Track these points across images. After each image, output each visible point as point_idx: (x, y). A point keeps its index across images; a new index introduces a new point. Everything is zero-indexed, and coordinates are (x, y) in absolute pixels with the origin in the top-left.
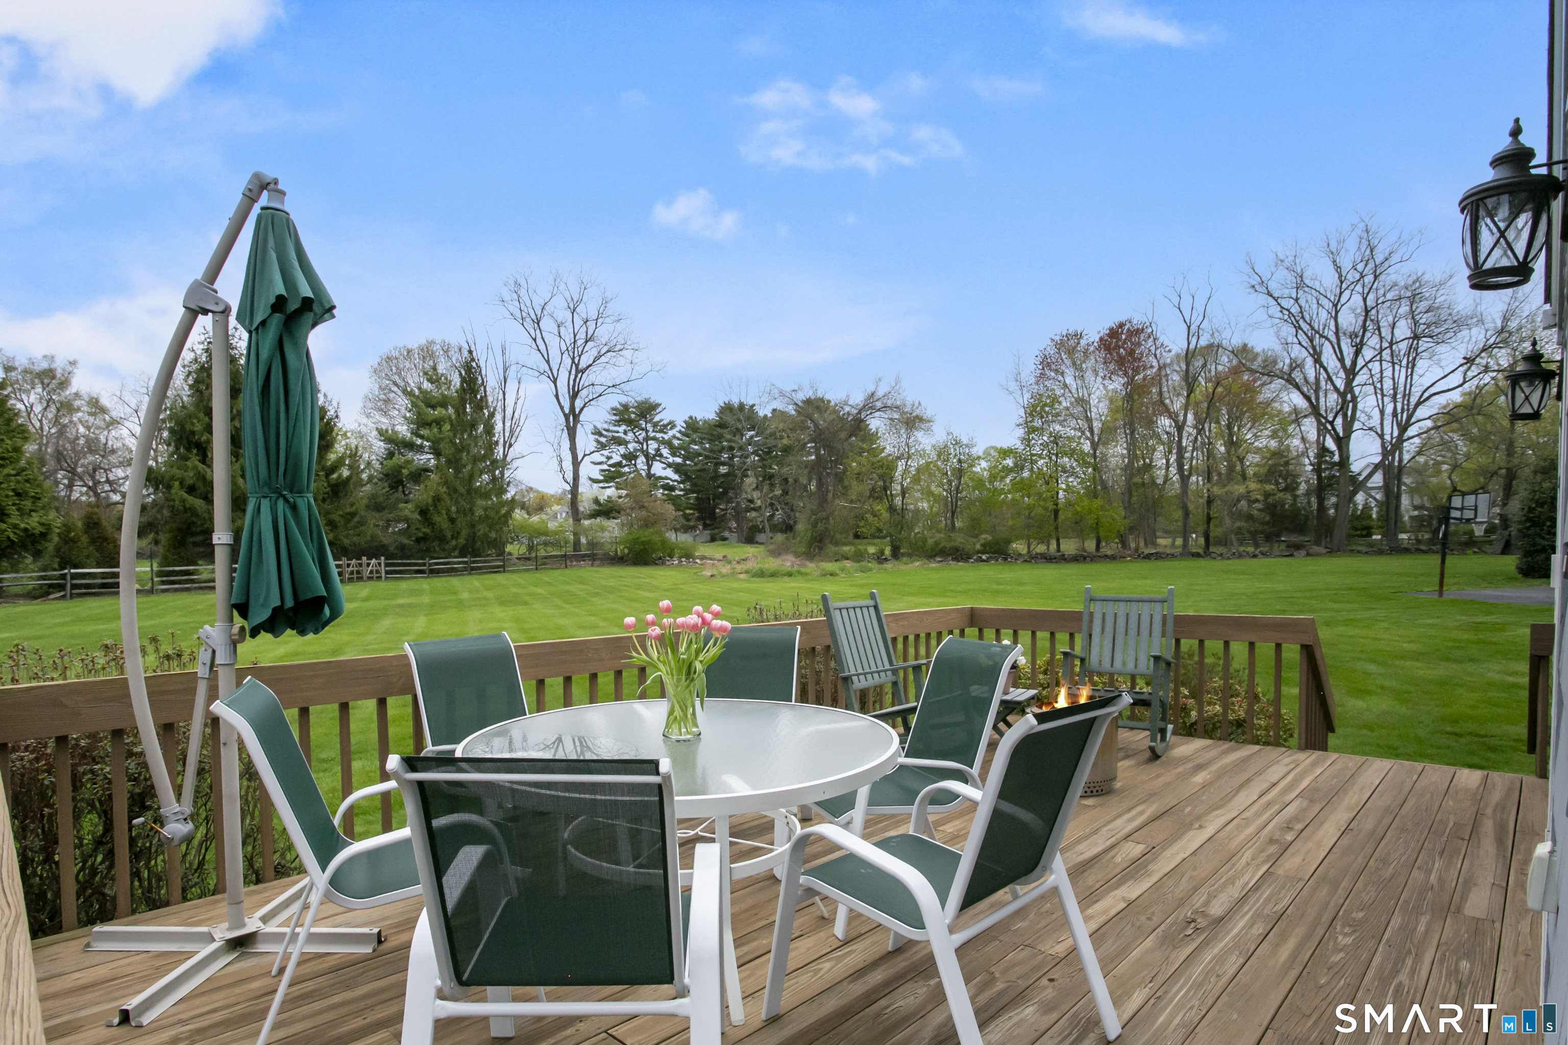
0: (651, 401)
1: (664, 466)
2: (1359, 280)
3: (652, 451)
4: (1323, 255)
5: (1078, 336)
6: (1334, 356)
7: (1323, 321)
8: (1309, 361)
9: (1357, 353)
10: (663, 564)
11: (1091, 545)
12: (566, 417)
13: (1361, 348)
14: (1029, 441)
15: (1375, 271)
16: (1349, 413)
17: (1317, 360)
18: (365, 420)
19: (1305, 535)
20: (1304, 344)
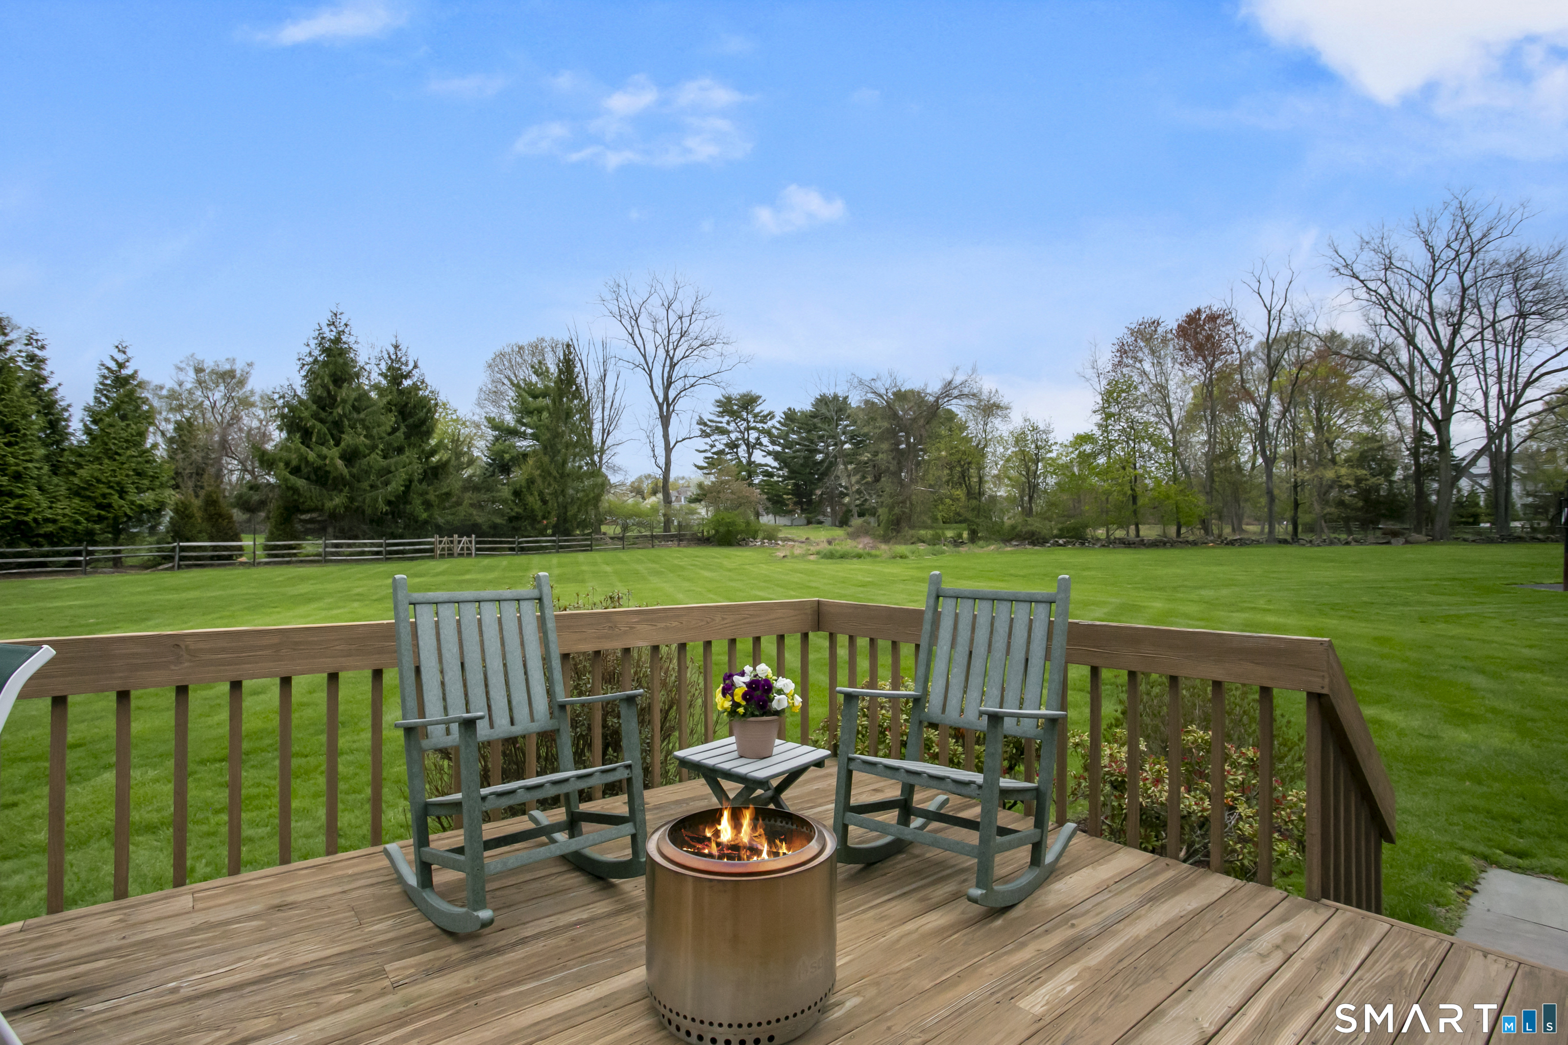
0: (753, 393)
1: (764, 454)
2: (1454, 259)
3: (752, 440)
4: (1414, 235)
5: (1156, 323)
6: (1429, 338)
7: (1415, 302)
8: (1401, 342)
9: (1455, 333)
10: (747, 544)
11: (1172, 531)
12: (660, 406)
13: (1459, 328)
14: (1107, 426)
15: (1472, 248)
16: (1448, 396)
17: (1410, 340)
18: (478, 410)
19: (1403, 522)
20: (1395, 325)
